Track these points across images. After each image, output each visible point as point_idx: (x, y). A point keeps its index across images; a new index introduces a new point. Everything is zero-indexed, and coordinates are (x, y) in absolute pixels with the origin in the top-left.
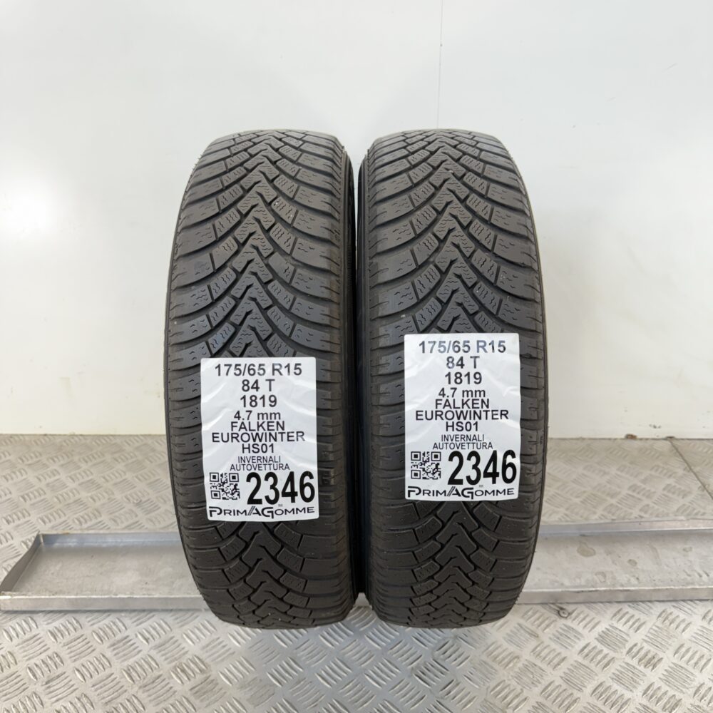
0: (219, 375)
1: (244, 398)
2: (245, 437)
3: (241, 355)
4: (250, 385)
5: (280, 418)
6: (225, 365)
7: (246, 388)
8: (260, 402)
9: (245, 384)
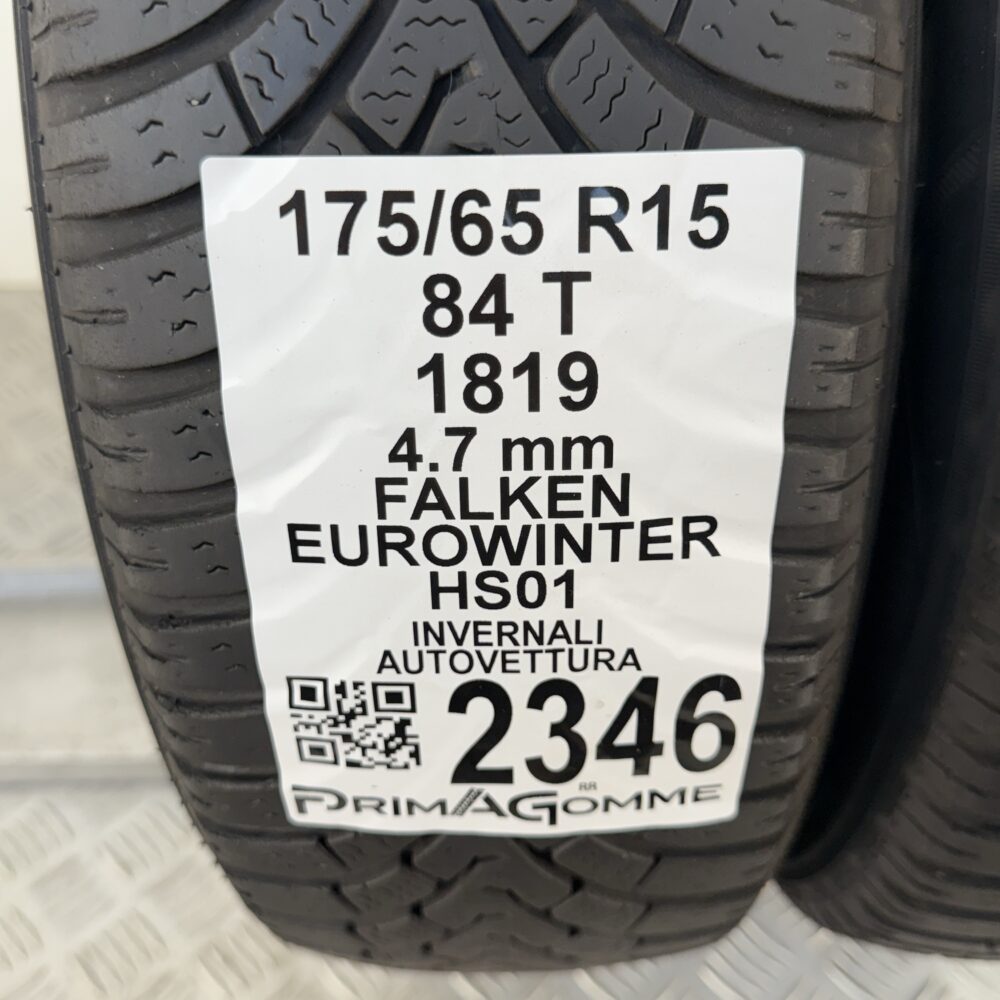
0: (303, 248)
1: (435, 366)
2: (444, 545)
3: (412, 145)
4: (466, 304)
5: (609, 463)
6: (333, 197)
7: (443, 317)
8: (515, 389)
9: (440, 293)
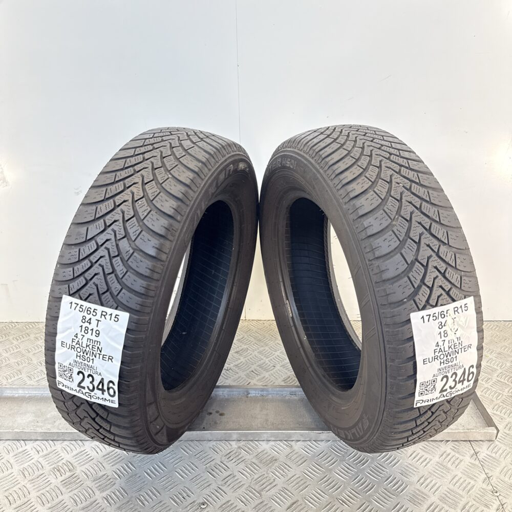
0: (71, 308)
1: (81, 326)
2: (79, 350)
3: (85, 300)
4: (86, 320)
5: (100, 345)
6: (75, 303)
7: (84, 321)
8: (90, 332)
9: (84, 318)
